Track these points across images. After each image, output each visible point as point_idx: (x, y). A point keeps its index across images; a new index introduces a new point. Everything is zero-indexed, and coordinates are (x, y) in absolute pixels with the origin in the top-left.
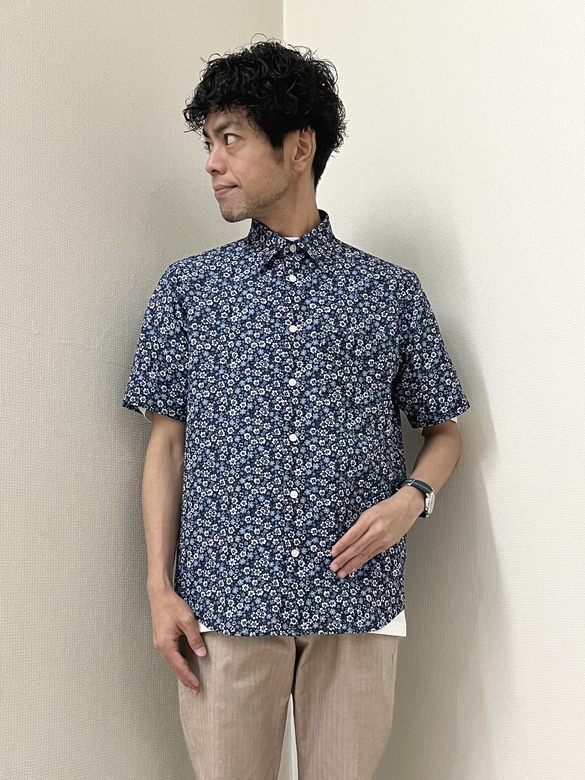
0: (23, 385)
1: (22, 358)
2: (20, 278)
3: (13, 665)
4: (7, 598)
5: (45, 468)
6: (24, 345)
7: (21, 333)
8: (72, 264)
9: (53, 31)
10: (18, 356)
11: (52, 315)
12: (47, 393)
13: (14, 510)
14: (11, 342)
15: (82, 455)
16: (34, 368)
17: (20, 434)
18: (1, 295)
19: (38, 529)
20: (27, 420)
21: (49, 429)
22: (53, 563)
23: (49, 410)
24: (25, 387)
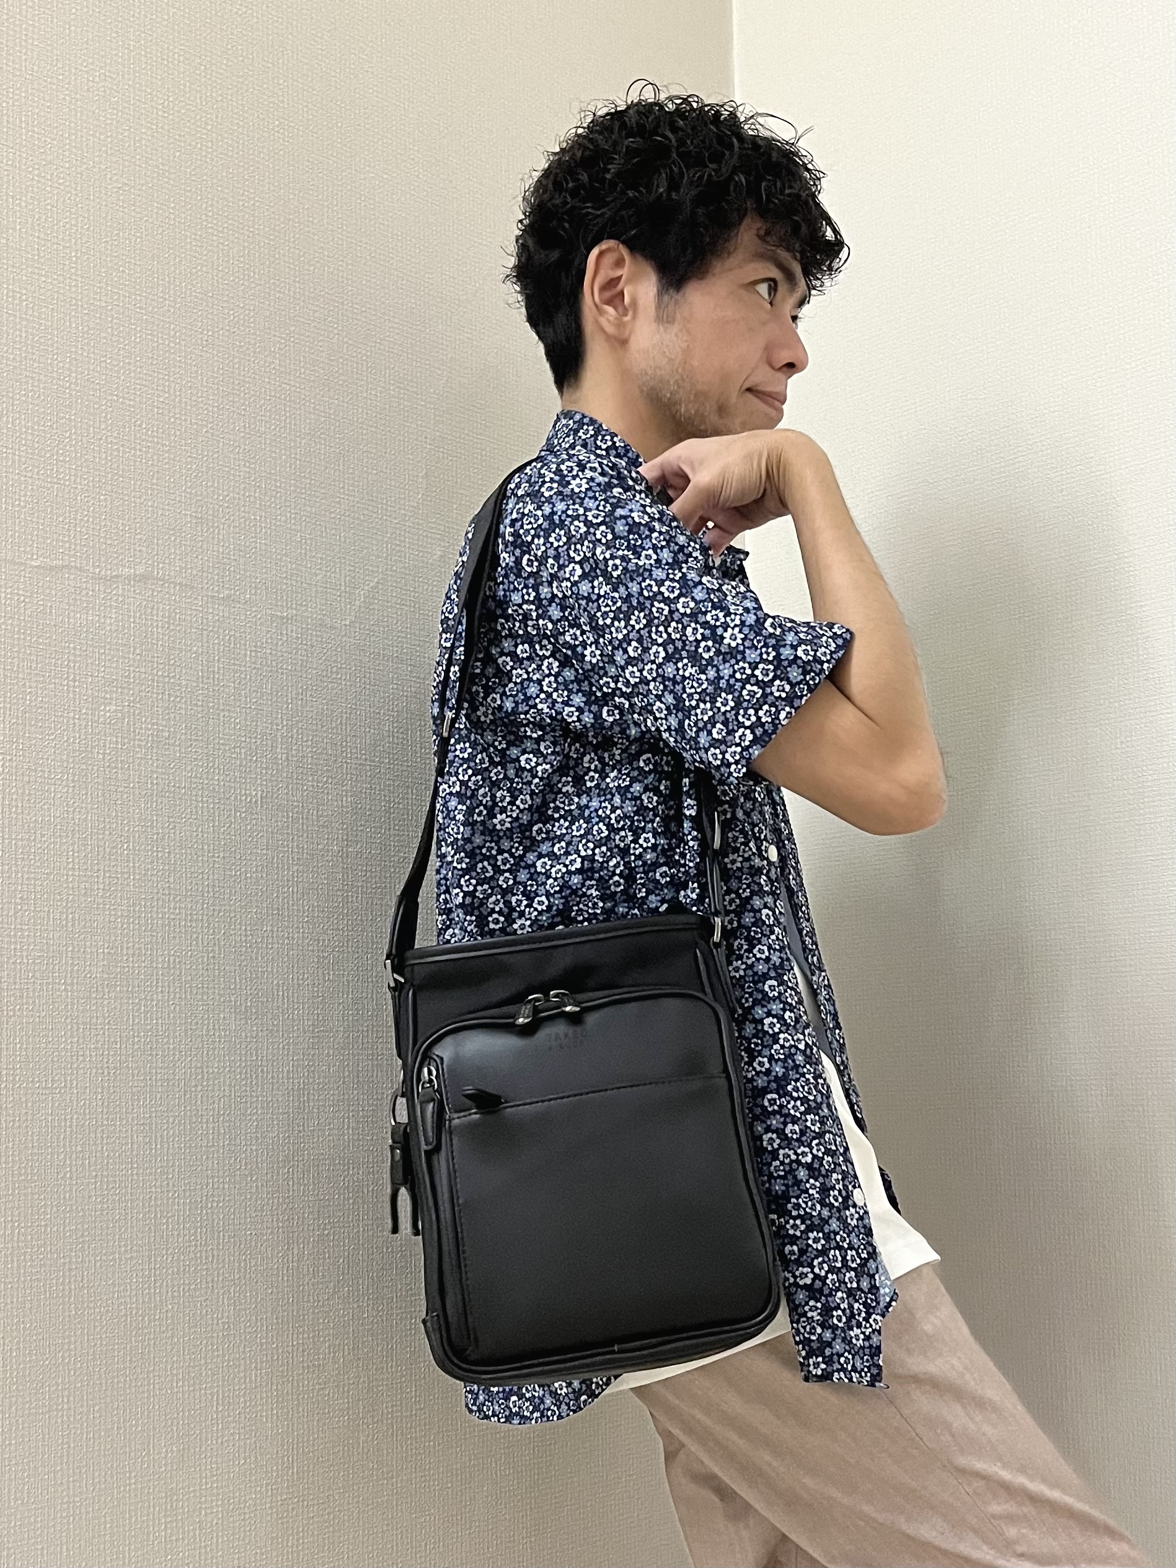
0: (196, 705)
1: (194, 649)
2: (189, 485)
3: (179, 1286)
4: (166, 1146)
5: (243, 876)
6: (197, 621)
7: (190, 597)
8: (296, 453)
10: (186, 645)
11: (255, 559)
12: (245, 719)
14: (170, 617)
15: (320, 847)
16: (219, 669)
17: (191, 804)
18: (149, 521)
19: (230, 1001)
20: (205, 776)
21: (250, 795)
22: (262, 1071)
23: (250, 755)
24: (200, 709)
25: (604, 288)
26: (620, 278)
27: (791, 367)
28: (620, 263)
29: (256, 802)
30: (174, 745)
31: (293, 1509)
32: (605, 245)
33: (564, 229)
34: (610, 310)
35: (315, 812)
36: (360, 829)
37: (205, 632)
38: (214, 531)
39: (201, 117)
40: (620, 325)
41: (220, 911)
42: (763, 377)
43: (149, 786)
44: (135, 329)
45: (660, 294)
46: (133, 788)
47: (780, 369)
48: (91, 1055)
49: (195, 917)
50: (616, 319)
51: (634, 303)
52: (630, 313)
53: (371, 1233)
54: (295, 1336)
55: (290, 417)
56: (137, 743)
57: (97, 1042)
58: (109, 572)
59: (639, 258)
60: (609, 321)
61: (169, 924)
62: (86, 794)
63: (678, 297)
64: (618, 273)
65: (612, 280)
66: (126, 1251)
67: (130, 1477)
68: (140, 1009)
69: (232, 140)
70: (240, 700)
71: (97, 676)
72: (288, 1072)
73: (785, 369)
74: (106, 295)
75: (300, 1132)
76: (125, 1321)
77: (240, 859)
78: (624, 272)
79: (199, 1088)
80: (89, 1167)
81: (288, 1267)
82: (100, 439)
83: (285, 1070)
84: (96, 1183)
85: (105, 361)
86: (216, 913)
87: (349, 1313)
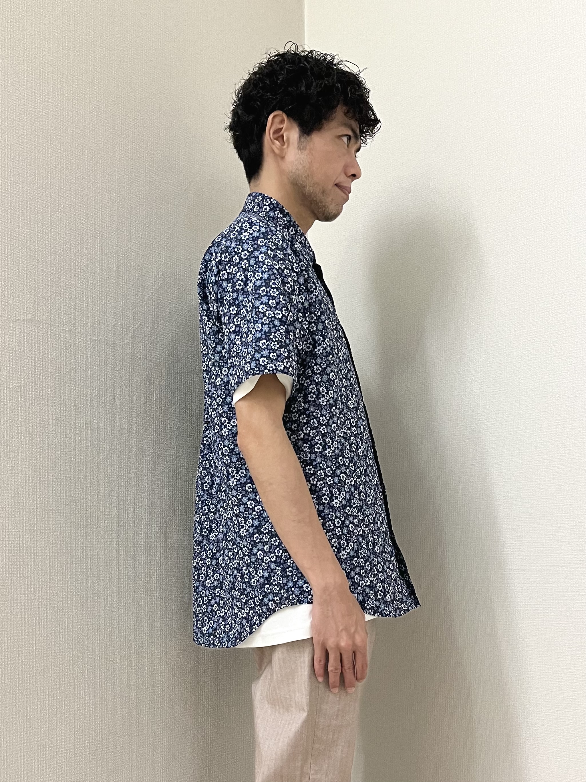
0: (55, 380)
1: (55, 354)
2: (52, 277)
3: (47, 651)
4: (41, 586)
5: (77, 460)
6: (56, 341)
7: (53, 330)
8: (102, 263)
9: (82, 38)
10: (51, 352)
11: (83, 312)
12: (78, 388)
13: (47, 501)
14: (43, 339)
15: (113, 448)
16: (66, 363)
17: (53, 427)
18: (34, 294)
19: (71, 519)
20: (59, 414)
21: (80, 423)
22: (86, 551)
23: (80, 404)
24: (57, 382)
25: (274, 133)
26: (282, 128)
27: (354, 176)
28: (282, 122)
29: (83, 426)
30: (45, 399)
31: (99, 754)
32: (276, 113)
33: (257, 105)
34: (277, 142)
35: (110, 431)
36: (131, 439)
37: (60, 346)
38: (63, 299)
39: (58, 104)
40: (281, 150)
41: (66, 477)
42: (342, 179)
43: (33, 418)
44: (27, 203)
45: (300, 137)
46: (25, 419)
47: (349, 176)
48: (6, 544)
49: (54, 480)
50: (280, 146)
51: (288, 139)
52: (286, 144)
53: (136, 627)
54: (101, 674)
55: (100, 246)
56: (27, 398)
57: (9, 538)
58: (15, 318)
59: (291, 119)
60: (277, 147)
61: (42, 483)
62: (4, 421)
63: (309, 138)
64: (282, 126)
65: (278, 129)
66: (22, 635)
67: (24, 739)
68: (29, 522)
69: (73, 115)
70: (76, 379)
71: (9, 366)
72: (98, 552)
73: (351, 177)
74: (13, 187)
75: (103, 580)
76: (22, 667)
77: (75, 453)
78: (284, 126)
79: (56, 560)
80: (5, 596)
81: (98, 643)
82: (10, 255)
83: (96, 551)
84: (8, 603)
85: (13, 218)
86: (64, 478)
87: (125, 664)
